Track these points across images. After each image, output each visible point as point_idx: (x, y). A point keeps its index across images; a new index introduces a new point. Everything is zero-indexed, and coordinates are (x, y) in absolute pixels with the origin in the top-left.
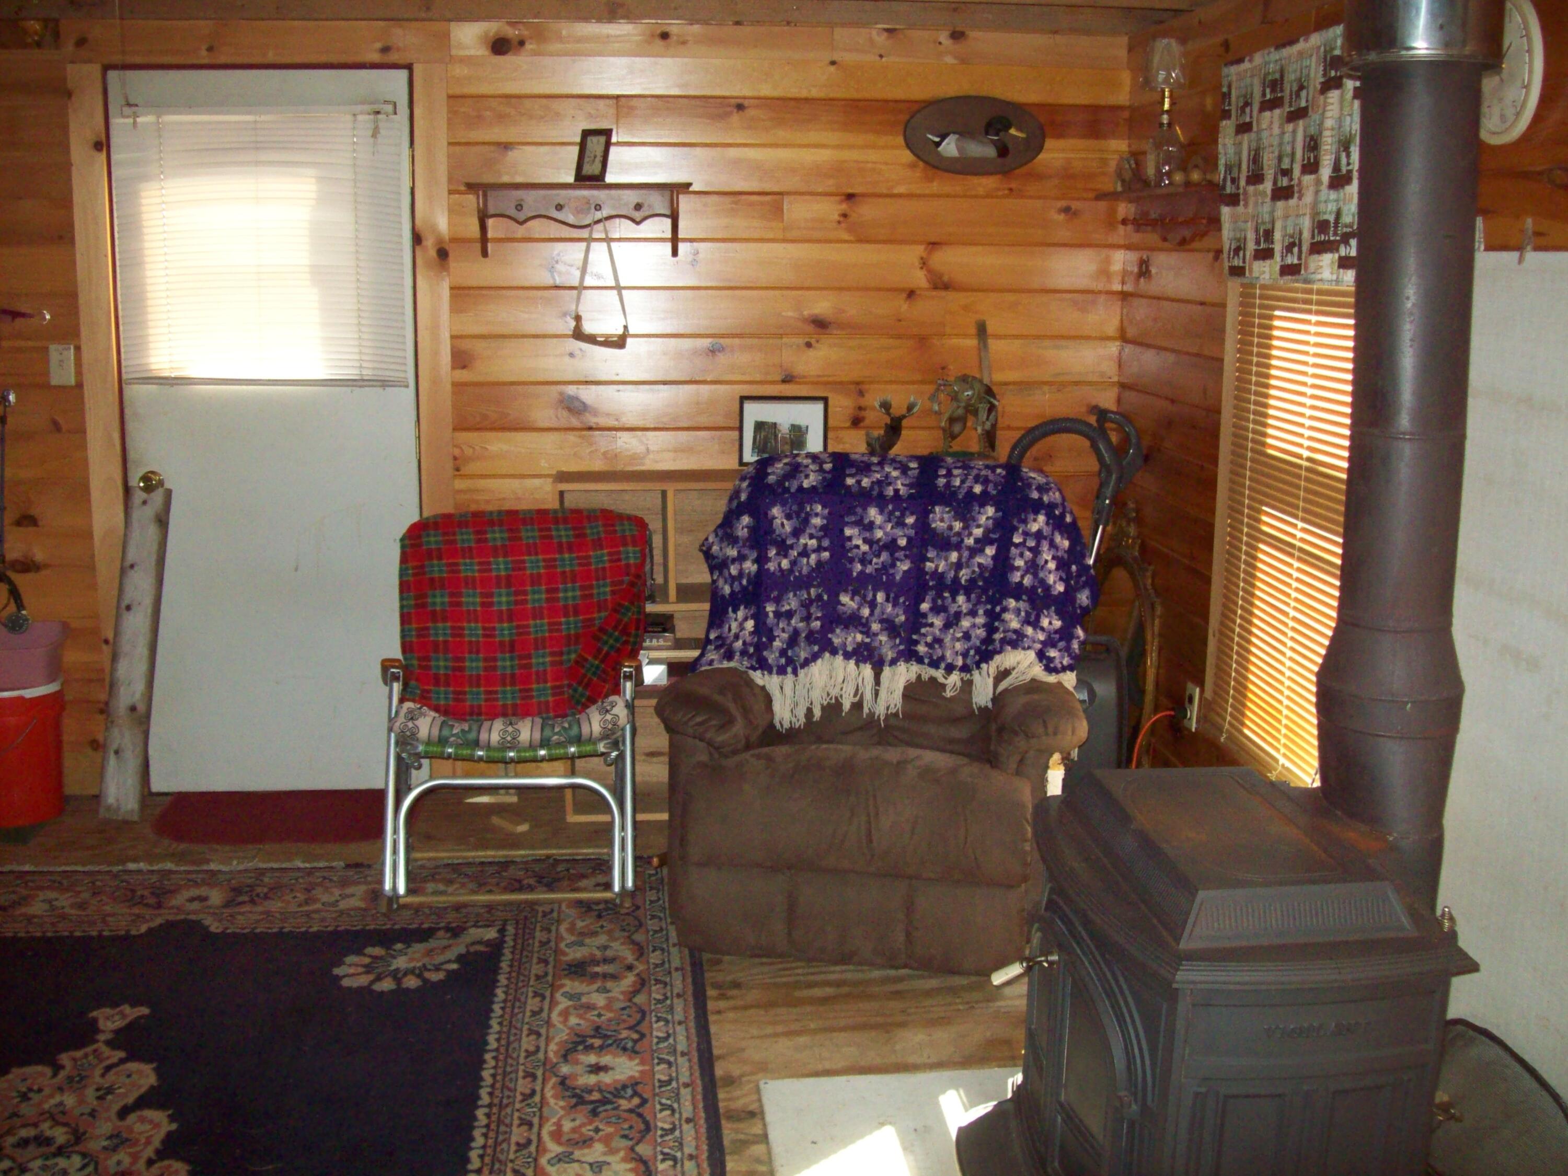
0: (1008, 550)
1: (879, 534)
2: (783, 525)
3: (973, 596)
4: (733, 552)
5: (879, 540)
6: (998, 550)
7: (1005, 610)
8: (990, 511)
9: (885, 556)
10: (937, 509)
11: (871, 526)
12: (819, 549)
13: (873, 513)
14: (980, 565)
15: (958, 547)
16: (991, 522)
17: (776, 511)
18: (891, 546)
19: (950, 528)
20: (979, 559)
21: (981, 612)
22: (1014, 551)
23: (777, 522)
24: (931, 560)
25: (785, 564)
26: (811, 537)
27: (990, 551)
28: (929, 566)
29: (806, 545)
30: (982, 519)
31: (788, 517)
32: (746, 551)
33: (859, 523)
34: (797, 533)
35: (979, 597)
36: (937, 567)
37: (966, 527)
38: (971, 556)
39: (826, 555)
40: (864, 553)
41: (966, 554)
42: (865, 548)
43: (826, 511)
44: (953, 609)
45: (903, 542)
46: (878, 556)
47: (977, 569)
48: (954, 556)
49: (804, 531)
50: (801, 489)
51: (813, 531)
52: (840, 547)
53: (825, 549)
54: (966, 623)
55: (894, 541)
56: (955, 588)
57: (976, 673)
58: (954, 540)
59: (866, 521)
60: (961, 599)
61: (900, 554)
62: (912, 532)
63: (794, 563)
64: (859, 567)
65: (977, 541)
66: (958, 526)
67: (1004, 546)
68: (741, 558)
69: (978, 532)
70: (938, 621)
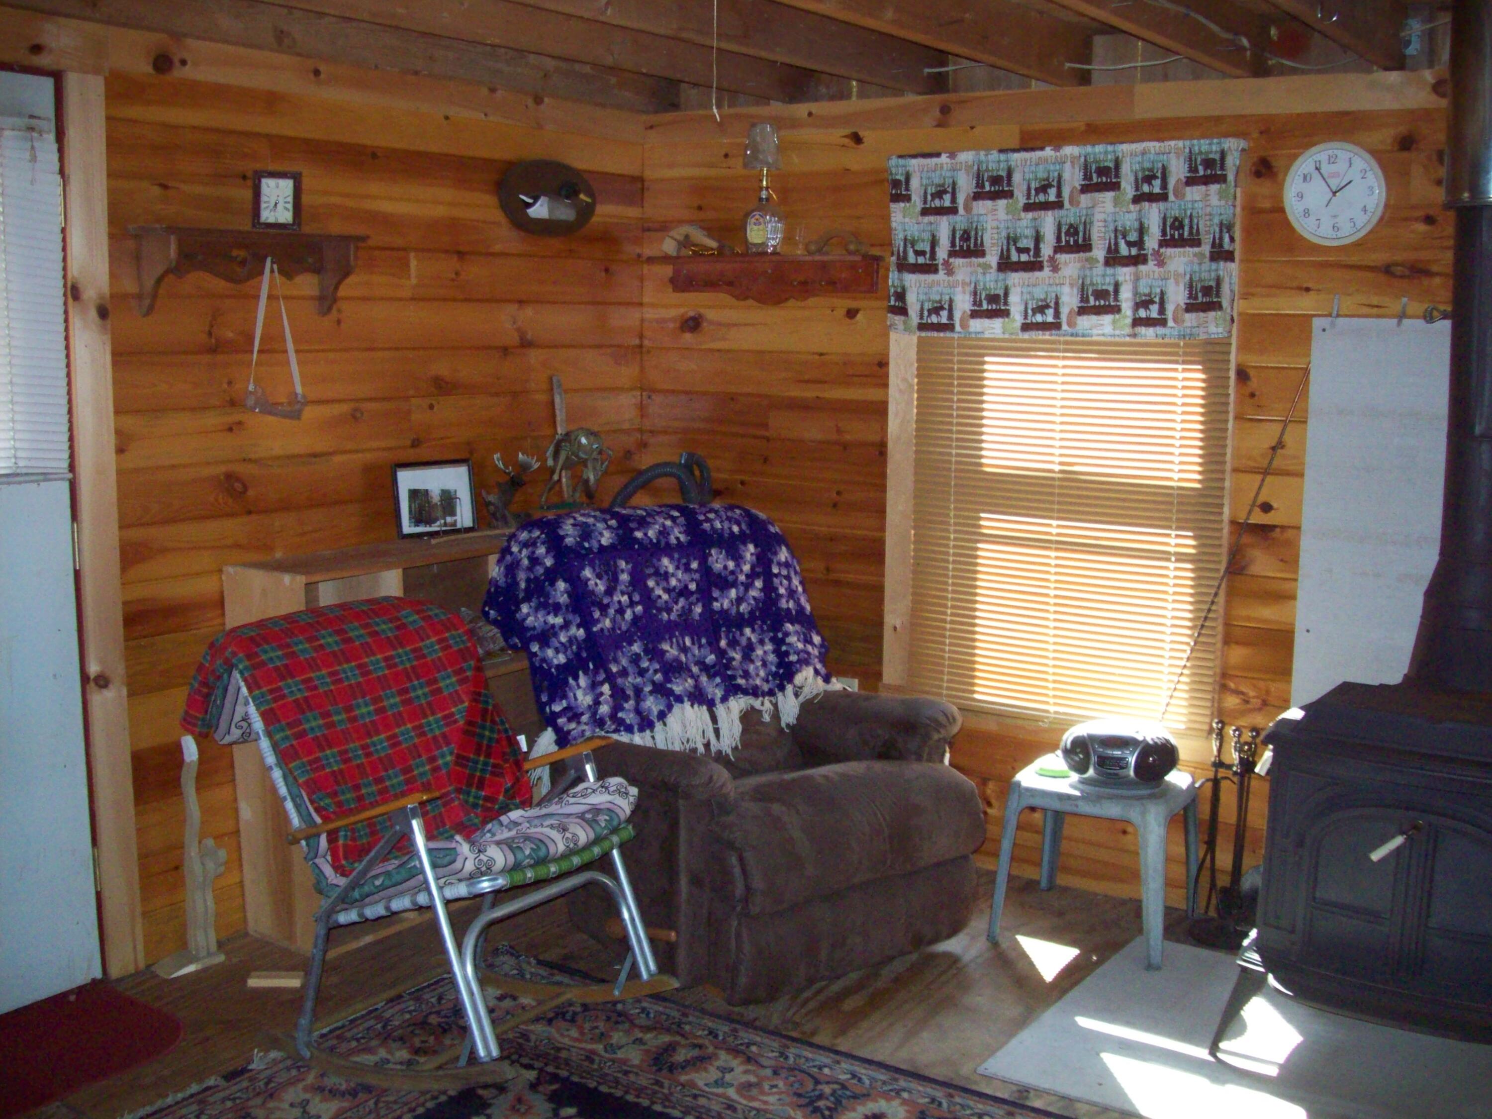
0: (772, 582)
1: (673, 582)
2: (596, 584)
3: (756, 627)
4: (559, 620)
5: (675, 588)
6: (764, 581)
7: (787, 634)
8: (751, 548)
9: (682, 602)
10: (713, 552)
11: (666, 576)
12: (632, 604)
13: (666, 563)
14: (754, 598)
15: (734, 584)
16: (754, 558)
17: (587, 573)
18: (684, 592)
19: (725, 567)
20: (753, 593)
21: (767, 640)
22: (776, 581)
23: (591, 583)
24: (716, 600)
25: (607, 623)
26: (623, 593)
27: (759, 584)
28: (716, 605)
29: (619, 602)
30: (748, 556)
31: (599, 577)
32: (570, 617)
33: (657, 573)
34: (610, 592)
35: (761, 627)
36: (722, 605)
37: (738, 565)
38: (747, 590)
39: (639, 609)
40: (666, 602)
41: (742, 589)
42: (665, 597)
43: (630, 566)
44: (744, 641)
45: (693, 587)
46: (676, 603)
47: (752, 602)
48: (733, 593)
49: (615, 589)
50: (602, 548)
51: (623, 587)
52: (648, 599)
53: (638, 603)
54: (759, 652)
55: (686, 587)
56: (740, 622)
57: (780, 695)
58: (731, 578)
59: (662, 571)
60: (748, 631)
61: (693, 598)
62: (697, 576)
63: (613, 621)
64: (665, 616)
65: (747, 576)
66: (731, 565)
67: (768, 577)
68: (566, 626)
69: (747, 568)
70: (737, 656)
